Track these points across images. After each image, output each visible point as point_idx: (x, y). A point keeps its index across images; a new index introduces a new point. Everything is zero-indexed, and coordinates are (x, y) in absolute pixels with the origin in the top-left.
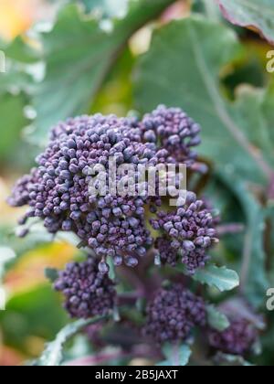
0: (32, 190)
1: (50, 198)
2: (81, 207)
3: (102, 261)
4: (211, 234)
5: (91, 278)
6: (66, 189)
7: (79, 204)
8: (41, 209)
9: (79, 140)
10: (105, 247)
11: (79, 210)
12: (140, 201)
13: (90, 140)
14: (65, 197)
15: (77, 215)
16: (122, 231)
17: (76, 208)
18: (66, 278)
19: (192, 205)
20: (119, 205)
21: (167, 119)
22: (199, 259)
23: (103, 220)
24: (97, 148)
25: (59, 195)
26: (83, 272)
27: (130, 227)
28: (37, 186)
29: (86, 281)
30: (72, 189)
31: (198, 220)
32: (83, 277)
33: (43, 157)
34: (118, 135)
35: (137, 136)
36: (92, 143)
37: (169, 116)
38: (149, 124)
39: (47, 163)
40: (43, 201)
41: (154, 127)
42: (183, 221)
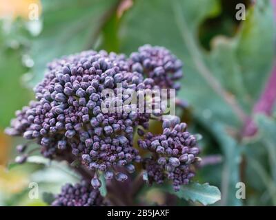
0: (30, 114)
1: (46, 120)
2: (75, 127)
3: (95, 177)
4: (195, 152)
5: (84, 197)
6: (61, 110)
7: (73, 123)
8: (39, 131)
9: (73, 67)
10: (97, 163)
11: (73, 129)
12: (129, 121)
13: (83, 67)
14: (60, 117)
15: (71, 133)
16: (113, 148)
17: (71, 127)
18: (61, 199)
19: (177, 126)
20: (111, 124)
21: (152, 55)
22: (184, 176)
23: (96, 138)
24: (89, 74)
25: (55, 116)
26: (77, 193)
27: (120, 145)
28: (35, 110)
29: (80, 200)
30: (67, 110)
31: (182, 140)
32: (77, 197)
33: (40, 85)
34: (109, 63)
35: (126, 67)
36: (84, 69)
37: (154, 53)
38: (137, 58)
39: (44, 90)
40: (40, 123)
41: (141, 61)
42: (169, 139)
